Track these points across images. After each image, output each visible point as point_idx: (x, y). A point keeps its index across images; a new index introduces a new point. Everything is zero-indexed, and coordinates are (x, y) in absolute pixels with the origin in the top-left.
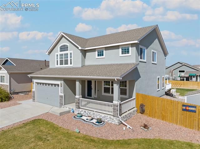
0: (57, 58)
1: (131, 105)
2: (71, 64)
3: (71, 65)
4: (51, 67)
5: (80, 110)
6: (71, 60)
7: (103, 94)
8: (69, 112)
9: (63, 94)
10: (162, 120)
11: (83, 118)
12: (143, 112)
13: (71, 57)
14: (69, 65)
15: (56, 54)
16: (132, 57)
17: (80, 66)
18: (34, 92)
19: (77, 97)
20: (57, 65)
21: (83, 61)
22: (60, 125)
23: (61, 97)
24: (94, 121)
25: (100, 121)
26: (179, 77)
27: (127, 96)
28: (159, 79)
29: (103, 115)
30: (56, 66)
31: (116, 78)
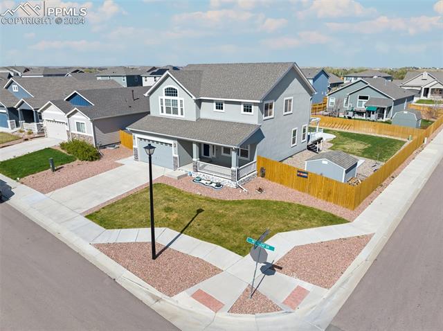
0: (162, 104)
1: (252, 169)
2: (182, 114)
3: (182, 116)
4: (152, 114)
5: (199, 173)
6: (182, 109)
7: (223, 154)
8: (186, 175)
9: (177, 156)
10: (281, 184)
11: (202, 181)
12: (263, 176)
13: (181, 105)
14: (179, 116)
15: (160, 98)
16: (254, 117)
17: (194, 119)
18: (136, 149)
19: (194, 159)
20: (162, 112)
21: (198, 113)
22: (182, 189)
23: (176, 158)
24: (214, 185)
25: (219, 185)
26: (352, 111)
27: (248, 159)
28: (295, 132)
29: (222, 179)
30: (161, 114)
31: (234, 147)
